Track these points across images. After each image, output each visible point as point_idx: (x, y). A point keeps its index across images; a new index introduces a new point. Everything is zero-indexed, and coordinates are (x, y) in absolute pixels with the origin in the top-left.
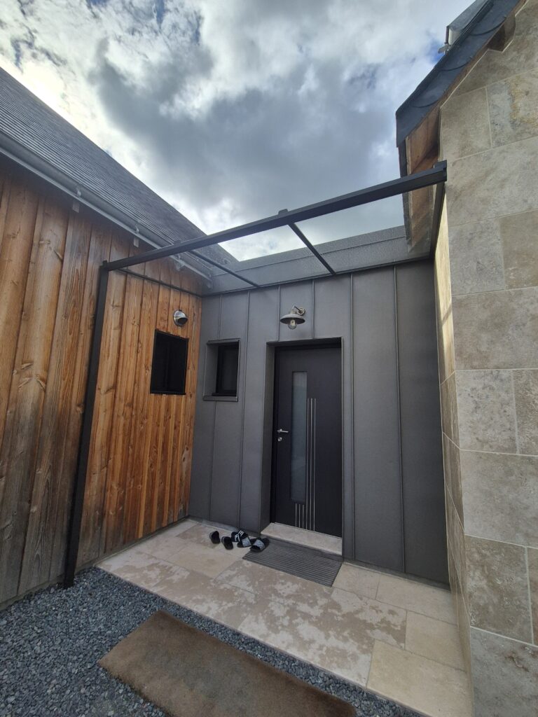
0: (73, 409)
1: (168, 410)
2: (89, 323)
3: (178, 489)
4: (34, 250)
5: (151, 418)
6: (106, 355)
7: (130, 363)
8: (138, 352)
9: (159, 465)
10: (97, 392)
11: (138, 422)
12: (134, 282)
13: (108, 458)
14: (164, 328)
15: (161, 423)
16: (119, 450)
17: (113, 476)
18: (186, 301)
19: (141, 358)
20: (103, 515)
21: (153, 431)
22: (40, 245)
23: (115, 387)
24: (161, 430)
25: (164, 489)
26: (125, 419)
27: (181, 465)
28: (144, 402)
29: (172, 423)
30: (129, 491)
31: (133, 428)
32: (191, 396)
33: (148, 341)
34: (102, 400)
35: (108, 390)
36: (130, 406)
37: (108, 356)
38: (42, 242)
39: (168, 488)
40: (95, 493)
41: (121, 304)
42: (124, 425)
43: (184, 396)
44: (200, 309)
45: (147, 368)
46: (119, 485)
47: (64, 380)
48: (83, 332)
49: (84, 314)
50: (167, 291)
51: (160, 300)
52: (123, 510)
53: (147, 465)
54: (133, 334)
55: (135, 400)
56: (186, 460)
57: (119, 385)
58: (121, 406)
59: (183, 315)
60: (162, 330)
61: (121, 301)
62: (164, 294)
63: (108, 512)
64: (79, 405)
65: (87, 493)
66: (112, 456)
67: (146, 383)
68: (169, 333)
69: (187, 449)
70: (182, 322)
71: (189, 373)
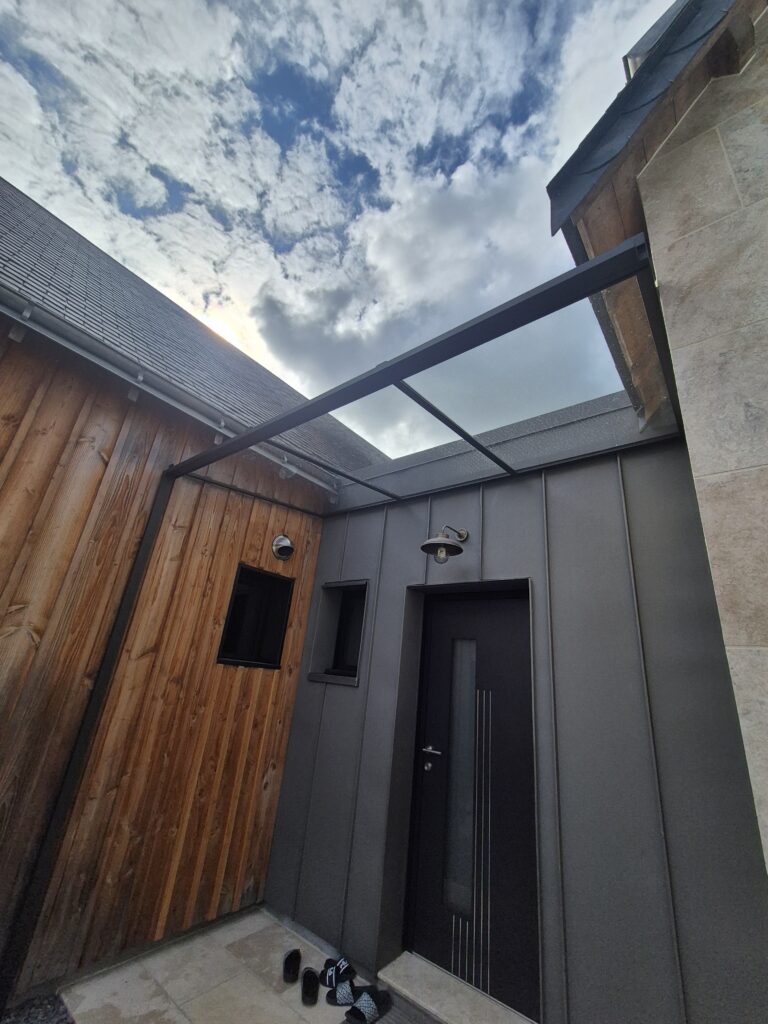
0: (77, 680)
1: (245, 692)
2: (132, 548)
3: (246, 843)
4: (68, 450)
5: (212, 705)
6: (151, 598)
7: (189, 613)
8: (204, 596)
9: (215, 793)
10: (124, 656)
11: (188, 712)
12: (214, 495)
13: (122, 772)
14: (253, 561)
15: (231, 714)
16: (146, 759)
17: (126, 805)
18: (296, 523)
19: (209, 605)
20: (92, 881)
21: (213, 728)
22: (77, 443)
23: (156, 649)
24: (229, 727)
25: (221, 841)
26: (166, 703)
27: (259, 796)
28: (203, 676)
29: (250, 716)
30: (153, 838)
31: (176, 721)
32: (290, 672)
33: (225, 580)
34: (130, 670)
35: (143, 655)
36: (178, 682)
37: (154, 599)
38: (82, 440)
39: (227, 840)
40: (86, 836)
41: (187, 524)
42: (163, 714)
43: (277, 671)
44: (319, 536)
45: (216, 621)
46: (134, 824)
47: (73, 633)
48: (118, 562)
49: (125, 537)
50: (264, 509)
51: (253, 519)
52: (133, 876)
53: (192, 791)
54: (201, 567)
55: (188, 673)
56: (269, 788)
57: (163, 646)
58: (162, 682)
59: (287, 543)
60: (251, 564)
61: (188, 519)
62: (259, 512)
63: (105, 878)
64: (89, 676)
65: (70, 836)
66: (129, 770)
67: (211, 644)
68: (261, 569)
69: (274, 767)
70: (285, 552)
71: (290, 633)
